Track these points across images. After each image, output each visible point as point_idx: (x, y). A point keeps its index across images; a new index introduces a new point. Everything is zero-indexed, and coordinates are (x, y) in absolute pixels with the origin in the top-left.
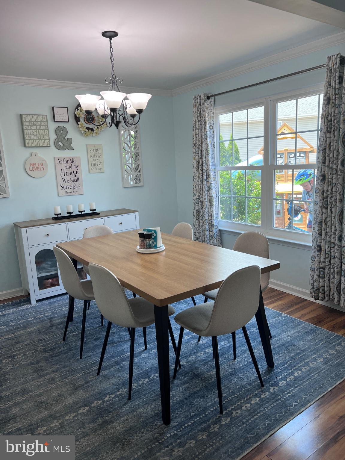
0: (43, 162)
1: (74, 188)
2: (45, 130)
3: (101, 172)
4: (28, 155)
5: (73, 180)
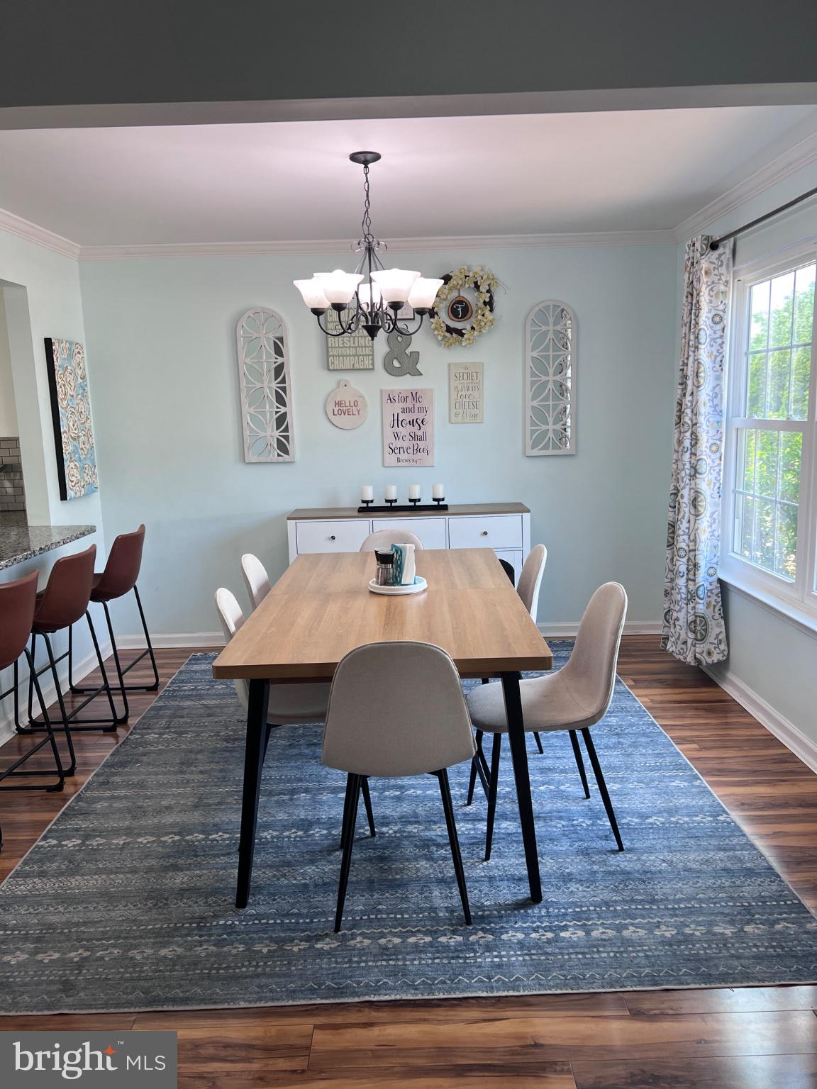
0: (360, 400)
1: (415, 452)
2: (365, 336)
3: (475, 421)
4: (333, 385)
5: (414, 437)
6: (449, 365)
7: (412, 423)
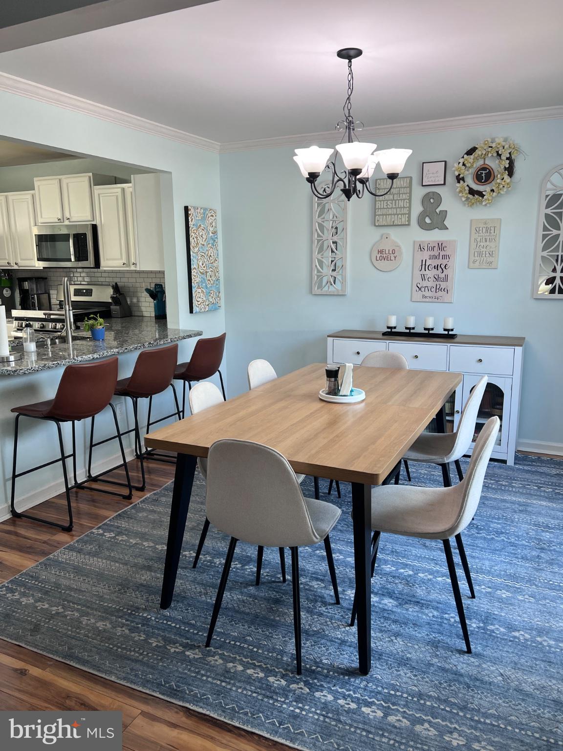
0: (397, 249)
1: (437, 290)
2: (404, 200)
3: (490, 267)
4: (377, 238)
5: (437, 279)
6: (471, 221)
7: (436, 267)
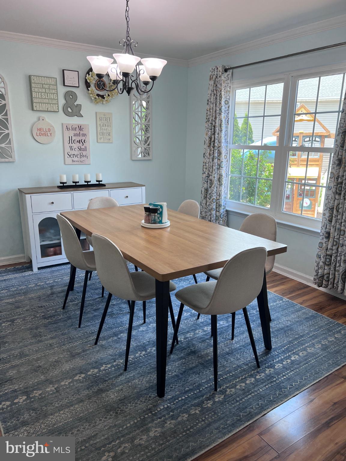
0: (51, 128)
1: (81, 157)
2: (54, 94)
3: (109, 142)
4: (35, 119)
5: (80, 149)
6: (96, 113)
7: (79, 142)
